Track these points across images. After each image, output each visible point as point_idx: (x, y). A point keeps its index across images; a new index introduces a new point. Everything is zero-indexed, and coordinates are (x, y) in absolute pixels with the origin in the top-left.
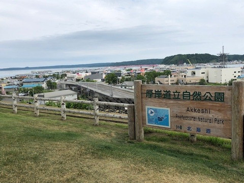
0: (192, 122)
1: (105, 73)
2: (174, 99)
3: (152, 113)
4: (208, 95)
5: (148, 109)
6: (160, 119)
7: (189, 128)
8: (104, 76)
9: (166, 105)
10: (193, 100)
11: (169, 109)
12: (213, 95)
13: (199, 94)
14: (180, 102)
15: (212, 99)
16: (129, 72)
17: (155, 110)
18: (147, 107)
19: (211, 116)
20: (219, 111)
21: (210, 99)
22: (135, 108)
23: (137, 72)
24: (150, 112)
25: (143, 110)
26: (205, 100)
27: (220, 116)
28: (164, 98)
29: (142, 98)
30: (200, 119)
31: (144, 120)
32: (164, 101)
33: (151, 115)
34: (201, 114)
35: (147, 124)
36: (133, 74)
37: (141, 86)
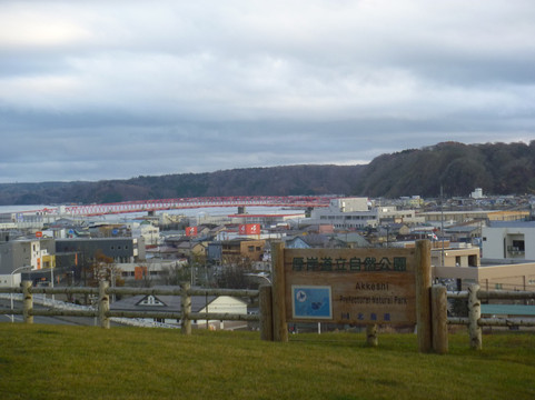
0: (364, 305)
1: (44, 244)
2: (338, 270)
3: (302, 296)
4: (385, 261)
5: (296, 290)
6: (316, 306)
7: (360, 316)
8: (38, 258)
9: (326, 282)
10: (365, 270)
11: (329, 288)
12: (392, 262)
13: (373, 261)
14: (345, 275)
15: (391, 267)
16: (175, 235)
17: (308, 291)
18: (293, 287)
19: (389, 293)
20: (401, 284)
21: (388, 269)
22: (274, 291)
23: (220, 238)
24: (298, 295)
25: (287, 293)
26: (381, 269)
27: (400, 292)
28: (322, 270)
29: (285, 271)
30: (375, 300)
31: (288, 310)
32: (322, 275)
33: (301, 300)
34: (376, 292)
35: (294, 316)
36: (199, 249)
37: (285, 250)
